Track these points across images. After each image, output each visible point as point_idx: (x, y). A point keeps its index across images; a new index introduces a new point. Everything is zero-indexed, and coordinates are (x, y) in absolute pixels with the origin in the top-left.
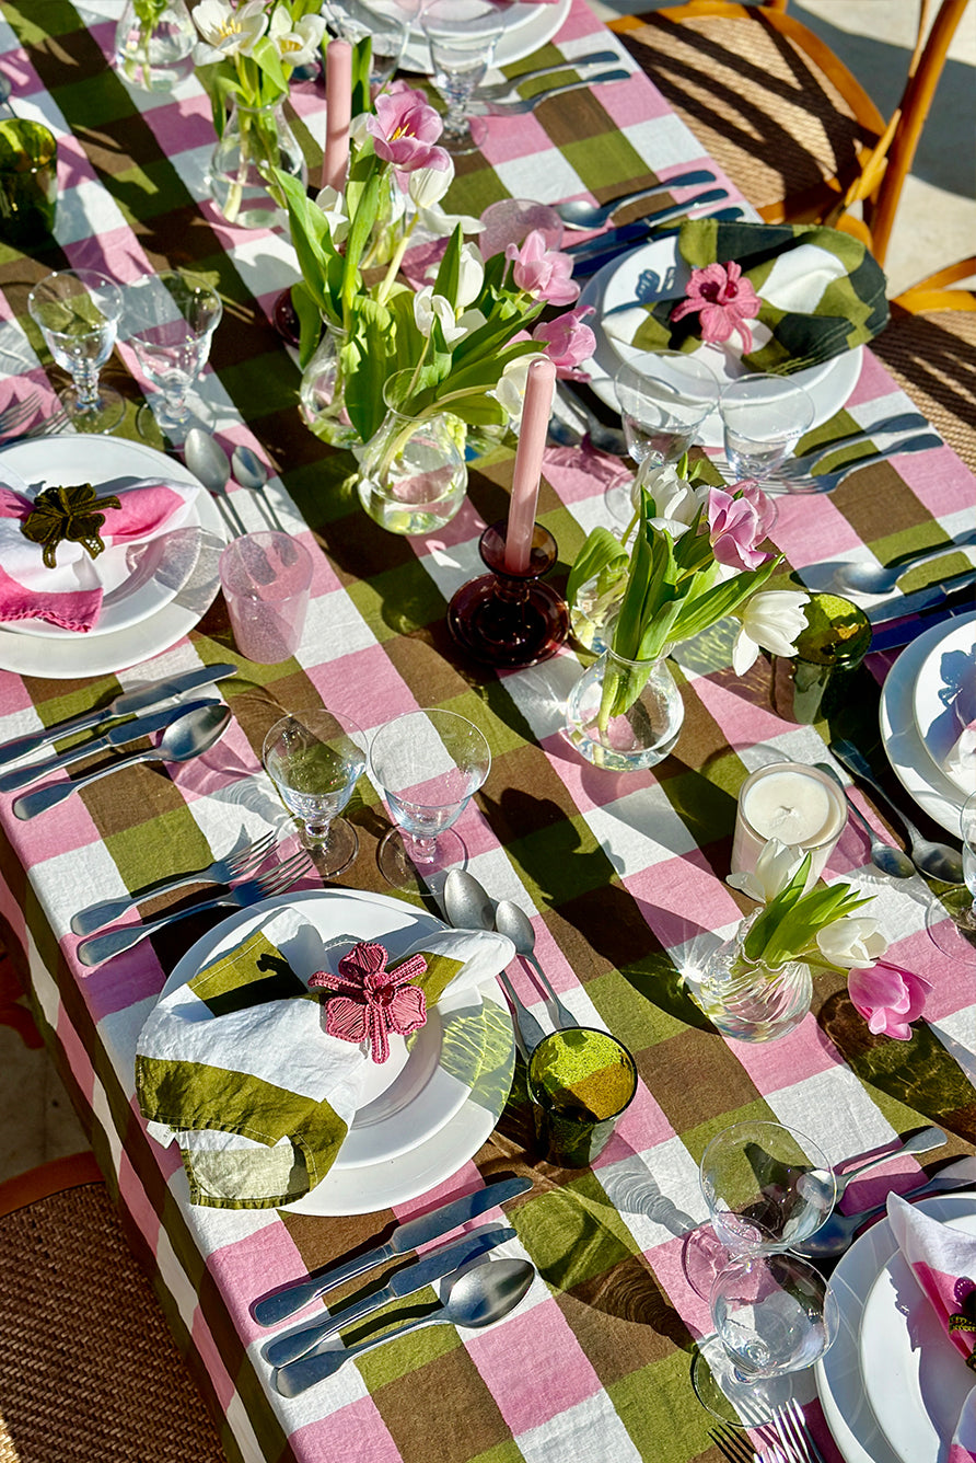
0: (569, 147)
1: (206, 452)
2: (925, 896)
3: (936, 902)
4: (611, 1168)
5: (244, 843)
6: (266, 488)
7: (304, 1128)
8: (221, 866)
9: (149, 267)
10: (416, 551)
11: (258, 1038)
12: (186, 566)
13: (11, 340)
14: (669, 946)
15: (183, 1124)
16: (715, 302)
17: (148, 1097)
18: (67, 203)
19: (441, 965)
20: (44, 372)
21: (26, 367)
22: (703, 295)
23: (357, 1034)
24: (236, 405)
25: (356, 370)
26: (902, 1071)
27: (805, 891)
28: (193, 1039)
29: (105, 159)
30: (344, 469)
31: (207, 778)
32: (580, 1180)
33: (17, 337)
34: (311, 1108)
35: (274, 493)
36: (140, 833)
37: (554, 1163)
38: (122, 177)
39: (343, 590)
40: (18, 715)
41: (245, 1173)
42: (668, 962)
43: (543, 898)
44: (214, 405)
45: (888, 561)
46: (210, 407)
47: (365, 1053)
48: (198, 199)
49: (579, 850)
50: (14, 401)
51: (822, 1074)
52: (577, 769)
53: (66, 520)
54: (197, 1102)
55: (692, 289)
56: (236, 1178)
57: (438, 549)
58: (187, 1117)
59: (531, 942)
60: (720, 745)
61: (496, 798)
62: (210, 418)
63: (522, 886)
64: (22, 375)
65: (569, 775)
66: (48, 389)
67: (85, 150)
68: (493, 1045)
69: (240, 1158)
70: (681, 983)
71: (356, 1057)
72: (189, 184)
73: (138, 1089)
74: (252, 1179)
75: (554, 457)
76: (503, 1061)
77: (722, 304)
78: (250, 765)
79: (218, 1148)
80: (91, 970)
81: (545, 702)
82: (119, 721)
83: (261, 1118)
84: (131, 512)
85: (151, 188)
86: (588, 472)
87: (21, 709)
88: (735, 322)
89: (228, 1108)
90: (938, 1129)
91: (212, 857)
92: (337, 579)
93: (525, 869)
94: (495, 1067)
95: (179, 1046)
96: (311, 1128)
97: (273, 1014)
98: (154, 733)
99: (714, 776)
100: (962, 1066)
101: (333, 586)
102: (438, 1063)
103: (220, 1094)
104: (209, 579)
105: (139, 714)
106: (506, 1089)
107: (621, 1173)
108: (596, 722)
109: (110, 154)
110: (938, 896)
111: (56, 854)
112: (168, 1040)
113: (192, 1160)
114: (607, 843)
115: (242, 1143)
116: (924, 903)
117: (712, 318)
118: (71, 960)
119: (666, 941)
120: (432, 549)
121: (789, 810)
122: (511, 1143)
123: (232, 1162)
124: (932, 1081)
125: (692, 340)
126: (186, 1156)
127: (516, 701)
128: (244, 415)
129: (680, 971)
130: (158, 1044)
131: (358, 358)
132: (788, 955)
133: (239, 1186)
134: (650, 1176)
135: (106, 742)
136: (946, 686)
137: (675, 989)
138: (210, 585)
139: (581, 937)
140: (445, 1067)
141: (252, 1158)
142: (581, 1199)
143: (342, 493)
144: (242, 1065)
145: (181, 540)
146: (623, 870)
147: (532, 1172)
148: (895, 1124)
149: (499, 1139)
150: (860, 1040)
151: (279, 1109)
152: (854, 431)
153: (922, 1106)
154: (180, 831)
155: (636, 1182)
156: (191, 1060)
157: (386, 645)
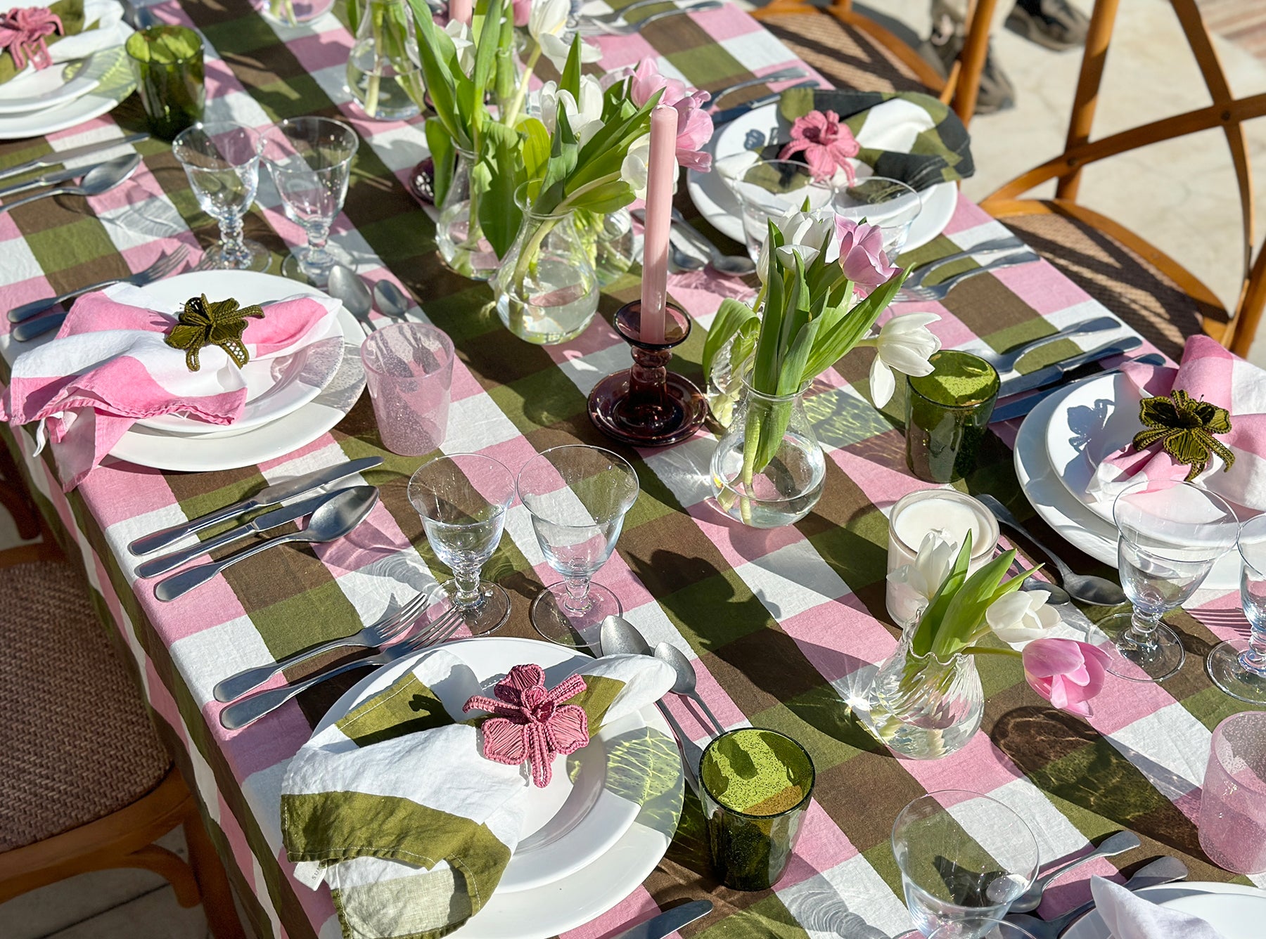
0: (674, 55)
1: (349, 286)
2: (1082, 623)
3: (1094, 628)
4: (794, 889)
5: (393, 609)
6: (407, 315)
7: (464, 852)
8: (372, 631)
9: (292, 149)
10: (554, 360)
11: (411, 761)
12: (330, 368)
13: (160, 211)
14: (833, 679)
15: (332, 856)
16: (818, 142)
17: (294, 837)
18: (214, 109)
19: (600, 686)
20: (192, 234)
21: (175, 230)
22: (806, 137)
23: (517, 755)
24: (377, 252)
25: (488, 189)
26: (1084, 781)
27: (968, 576)
28: (341, 768)
29: (250, 76)
30: (482, 298)
31: (355, 555)
32: (761, 902)
33: (167, 208)
34: (470, 829)
35: (415, 319)
36: (285, 608)
37: (733, 887)
38: (266, 88)
39: (485, 394)
40: (162, 511)
41: (400, 905)
42: (833, 693)
43: (702, 644)
44: (356, 254)
45: (1003, 349)
46: (352, 255)
47: (526, 777)
48: (337, 102)
49: (733, 600)
50: (163, 255)
51: (1002, 788)
52: (725, 531)
53: (209, 327)
54: (346, 831)
55: (796, 132)
56: (391, 911)
57: (575, 357)
58: (336, 848)
59: (693, 683)
60: (863, 504)
61: (647, 559)
62: (352, 263)
63: (678, 634)
64: (170, 237)
65: (718, 536)
66: (195, 247)
67: (233, 70)
68: (660, 771)
69: (395, 888)
70: (848, 711)
71: (515, 781)
72: (330, 91)
73: (284, 831)
74: (409, 912)
75: (679, 282)
76: (671, 785)
77: (824, 144)
78: (398, 542)
79: (371, 880)
80: (235, 733)
81: (689, 476)
82: (264, 511)
83: (417, 838)
84: (275, 322)
85: (294, 95)
86: (713, 292)
87: (165, 505)
88: (839, 158)
89: (380, 833)
90: (1128, 833)
91: (361, 623)
92: (478, 384)
93: (681, 620)
94: (664, 791)
95: (327, 777)
96: (471, 852)
97: (426, 740)
98: (301, 518)
99: (860, 529)
100: (1144, 773)
101: (475, 391)
102: (603, 787)
103: (372, 820)
104: (353, 382)
105: (285, 503)
106: (677, 811)
107: (805, 893)
108: (741, 477)
109: (254, 72)
110: (1094, 623)
111: (199, 629)
112: (314, 773)
113: (343, 900)
114: (761, 592)
115: (397, 871)
116: (1083, 629)
117: (816, 155)
118: (214, 726)
119: (828, 675)
120: (569, 357)
121: (940, 532)
122: (686, 871)
123: (387, 895)
124: (1116, 789)
125: (800, 177)
126: (337, 897)
127: (660, 476)
128: (384, 260)
129: (846, 701)
130: (304, 779)
131: (489, 178)
132: (957, 645)
133: (395, 921)
134: (836, 893)
135: (250, 528)
136: (1075, 435)
137: (842, 717)
138: (354, 387)
139: (742, 676)
140: (610, 789)
141: (408, 888)
142: (764, 921)
143: (480, 316)
144: (395, 789)
145: (325, 349)
146: (779, 616)
147: (711, 897)
148: (1084, 831)
149: (674, 868)
150: (1037, 755)
151: (436, 830)
152: (956, 252)
153: (1110, 812)
154: (328, 603)
155: (822, 901)
156: (339, 789)
157: (529, 437)
